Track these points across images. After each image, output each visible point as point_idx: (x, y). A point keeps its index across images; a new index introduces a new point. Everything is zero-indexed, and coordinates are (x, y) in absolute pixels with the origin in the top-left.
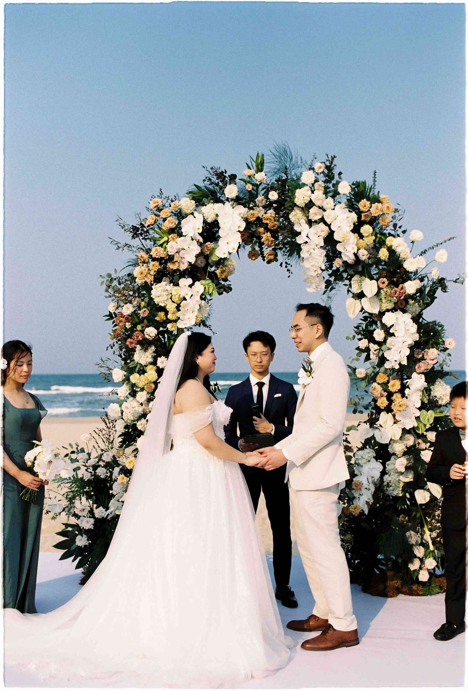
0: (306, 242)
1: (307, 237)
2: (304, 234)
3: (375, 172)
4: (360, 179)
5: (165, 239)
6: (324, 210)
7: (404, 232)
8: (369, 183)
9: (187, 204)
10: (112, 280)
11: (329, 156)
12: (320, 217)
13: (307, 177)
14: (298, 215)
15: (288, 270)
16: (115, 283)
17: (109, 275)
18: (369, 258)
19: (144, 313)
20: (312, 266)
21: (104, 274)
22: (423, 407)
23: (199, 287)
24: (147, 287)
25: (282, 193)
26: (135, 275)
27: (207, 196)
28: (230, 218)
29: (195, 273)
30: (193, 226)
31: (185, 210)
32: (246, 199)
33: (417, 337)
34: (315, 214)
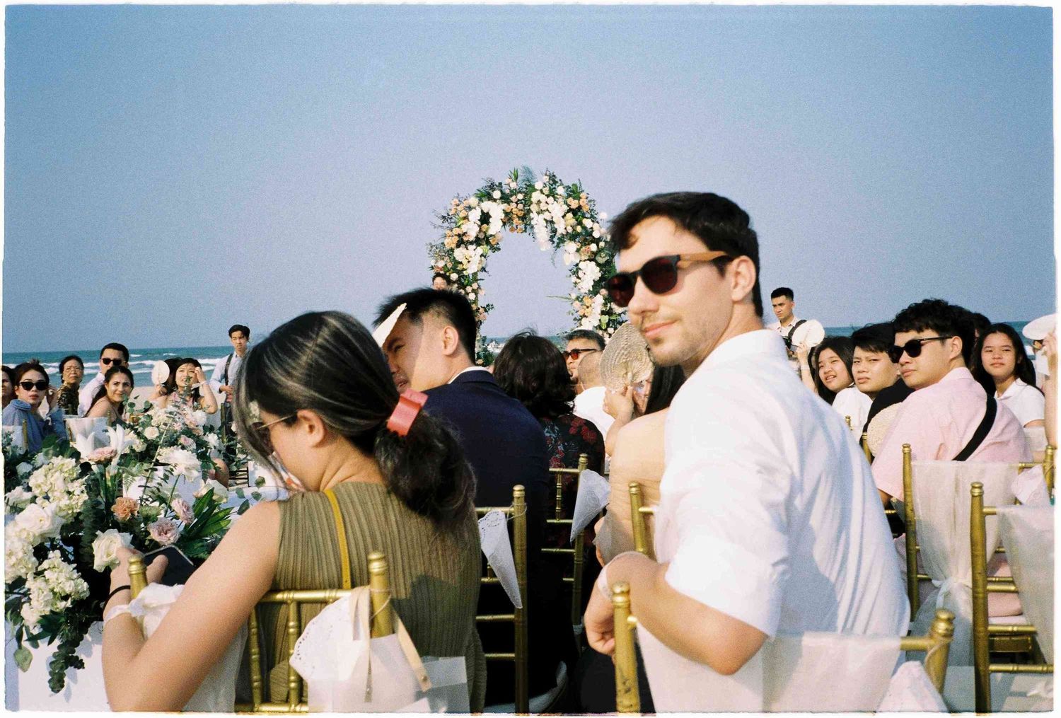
0: (537, 224)
1: (537, 220)
2: (535, 219)
5: (461, 222)
6: (548, 205)
9: (473, 201)
10: (432, 247)
12: (546, 208)
13: (538, 185)
14: (533, 208)
15: (533, 237)
16: (434, 248)
17: (431, 244)
18: (572, 232)
19: (450, 266)
21: (428, 243)
22: (603, 313)
23: (480, 250)
24: (452, 250)
25: (526, 194)
26: (446, 243)
27: (484, 196)
28: (496, 211)
29: (478, 242)
30: (475, 215)
31: (472, 205)
32: (505, 199)
33: (600, 275)
34: (543, 206)
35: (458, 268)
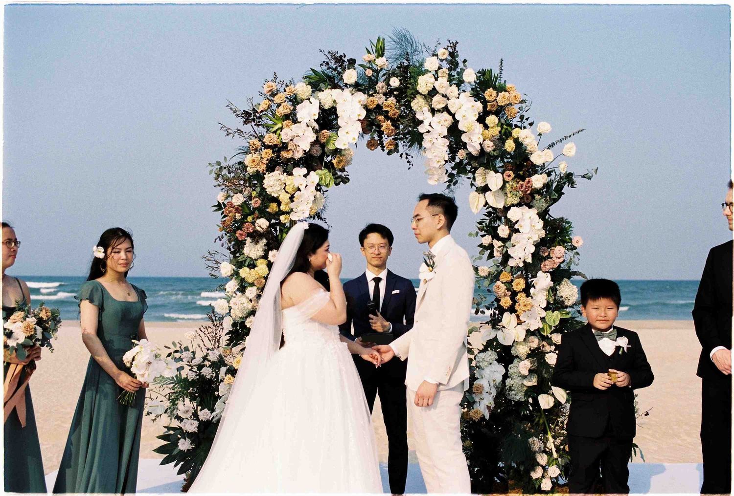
0: (429, 132)
1: (430, 125)
2: (426, 123)
3: (502, 60)
5: (279, 125)
6: (448, 99)
7: (531, 124)
8: (495, 71)
9: (302, 89)
10: (221, 168)
11: (452, 42)
12: (444, 105)
13: (431, 64)
14: (420, 103)
15: (408, 162)
16: (225, 172)
17: (219, 163)
18: (494, 150)
19: (255, 203)
20: (435, 156)
21: (213, 162)
22: (549, 307)
23: (315, 177)
24: (259, 177)
25: (404, 79)
26: (246, 163)
27: (324, 82)
28: (349, 105)
29: (310, 162)
30: (308, 112)
31: (301, 96)
32: (365, 86)
33: (543, 234)
34: (438, 102)
35: (269, 210)
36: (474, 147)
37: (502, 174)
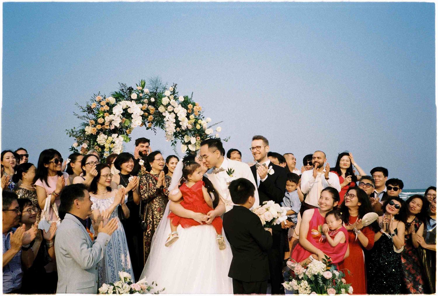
0: (168, 121)
1: (168, 118)
2: (167, 117)
3: (193, 93)
4: (186, 95)
5: (102, 115)
6: (174, 108)
7: (203, 118)
8: (190, 97)
9: (112, 100)
10: (73, 132)
11: (174, 84)
12: (172, 110)
13: (167, 93)
14: (162, 109)
15: (155, 132)
16: (75, 134)
18: (192, 128)
20: (170, 130)
21: (68, 129)
23: (121, 138)
25: (157, 99)
26: (86, 130)
27: (121, 97)
28: (136, 110)
30: (118, 110)
31: (112, 103)
34: (170, 108)
36: (184, 127)
37: (196, 138)
